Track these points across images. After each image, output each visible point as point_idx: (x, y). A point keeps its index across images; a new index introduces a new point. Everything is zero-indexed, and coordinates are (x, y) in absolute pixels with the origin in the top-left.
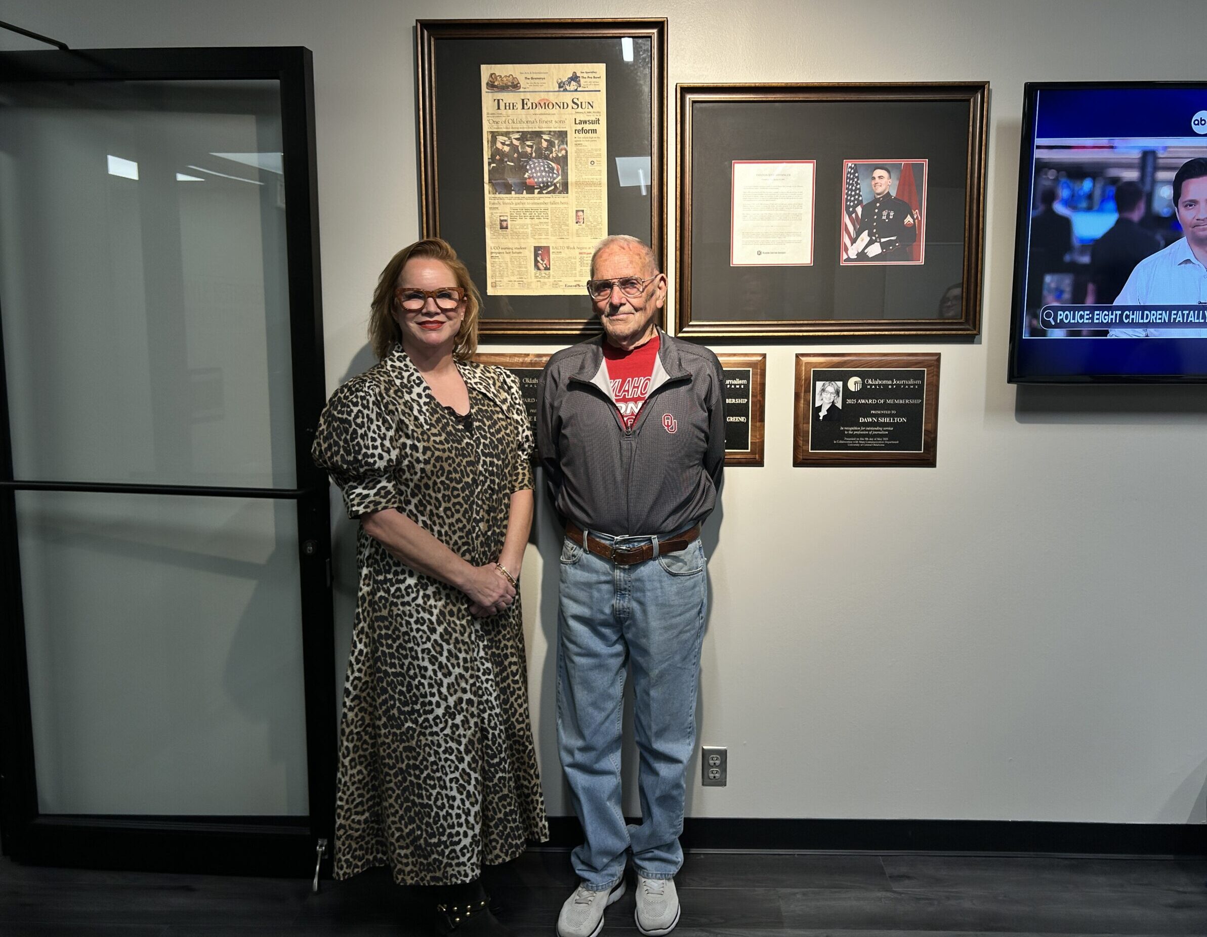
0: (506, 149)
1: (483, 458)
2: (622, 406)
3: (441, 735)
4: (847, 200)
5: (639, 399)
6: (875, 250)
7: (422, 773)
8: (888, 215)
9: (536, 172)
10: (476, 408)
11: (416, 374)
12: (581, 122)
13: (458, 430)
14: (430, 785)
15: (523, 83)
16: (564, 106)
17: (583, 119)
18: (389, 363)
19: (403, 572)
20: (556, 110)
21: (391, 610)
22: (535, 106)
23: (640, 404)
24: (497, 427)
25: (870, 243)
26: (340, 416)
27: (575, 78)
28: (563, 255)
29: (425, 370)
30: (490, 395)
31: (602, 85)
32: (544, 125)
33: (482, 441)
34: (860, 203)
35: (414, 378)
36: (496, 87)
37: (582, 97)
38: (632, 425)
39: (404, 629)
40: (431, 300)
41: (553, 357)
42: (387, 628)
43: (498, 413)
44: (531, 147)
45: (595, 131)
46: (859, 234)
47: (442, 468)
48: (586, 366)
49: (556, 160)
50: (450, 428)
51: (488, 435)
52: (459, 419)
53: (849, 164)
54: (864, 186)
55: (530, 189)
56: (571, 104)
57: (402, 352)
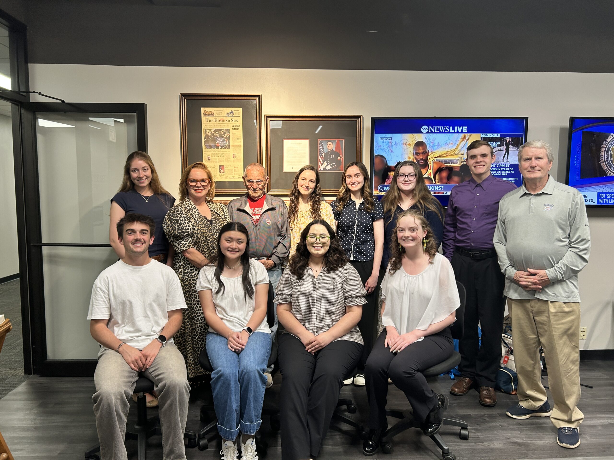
0: (210, 134)
1: (216, 234)
2: (254, 217)
3: (203, 323)
4: (320, 152)
5: (259, 214)
6: (329, 167)
7: (196, 337)
8: (333, 156)
9: (220, 142)
10: (214, 217)
11: (194, 206)
12: (234, 126)
13: (208, 224)
14: (199, 340)
15: (215, 113)
16: (229, 121)
17: (235, 125)
18: (185, 202)
19: (193, 269)
20: (226, 122)
21: (189, 282)
22: (219, 121)
23: (259, 216)
24: (221, 223)
25: (327, 165)
26: (175, 218)
27: (232, 112)
28: (229, 168)
29: (197, 205)
30: (218, 213)
31: (241, 115)
32: (222, 127)
33: (215, 228)
34: (324, 152)
35: (193, 206)
36: (206, 115)
37: (235, 118)
38: (257, 223)
39: (193, 288)
40: (199, 182)
41: (231, 201)
42: (188, 288)
43: (221, 219)
44: (218, 134)
45: (238, 129)
46: (324, 162)
47: (203, 235)
48: (242, 204)
49: (226, 138)
50: (205, 223)
51: (218, 226)
52: (208, 221)
53: (320, 140)
54: (325, 147)
55: (218, 147)
56: (231, 120)
57: (189, 198)
